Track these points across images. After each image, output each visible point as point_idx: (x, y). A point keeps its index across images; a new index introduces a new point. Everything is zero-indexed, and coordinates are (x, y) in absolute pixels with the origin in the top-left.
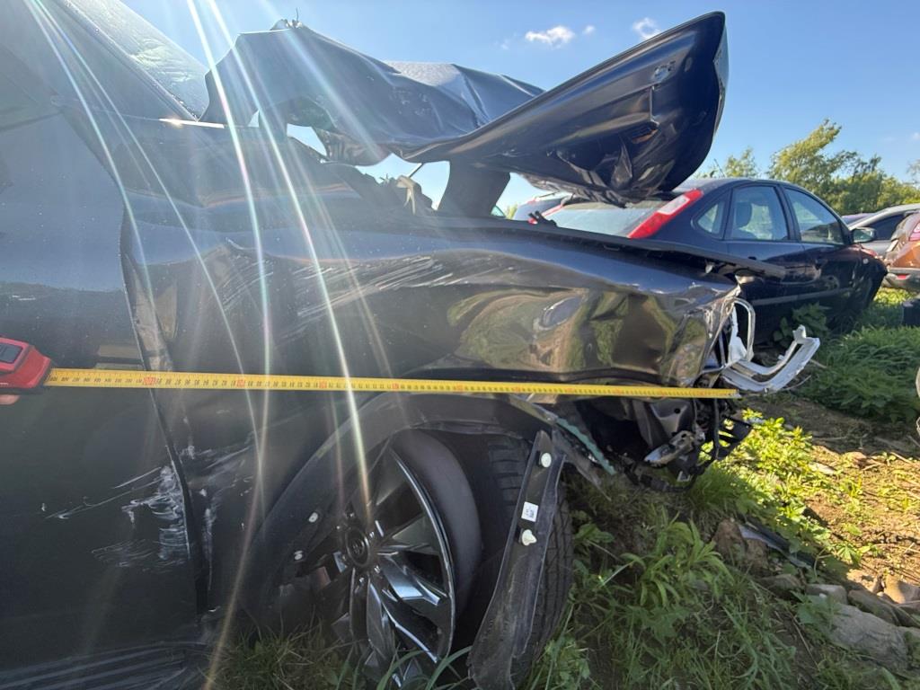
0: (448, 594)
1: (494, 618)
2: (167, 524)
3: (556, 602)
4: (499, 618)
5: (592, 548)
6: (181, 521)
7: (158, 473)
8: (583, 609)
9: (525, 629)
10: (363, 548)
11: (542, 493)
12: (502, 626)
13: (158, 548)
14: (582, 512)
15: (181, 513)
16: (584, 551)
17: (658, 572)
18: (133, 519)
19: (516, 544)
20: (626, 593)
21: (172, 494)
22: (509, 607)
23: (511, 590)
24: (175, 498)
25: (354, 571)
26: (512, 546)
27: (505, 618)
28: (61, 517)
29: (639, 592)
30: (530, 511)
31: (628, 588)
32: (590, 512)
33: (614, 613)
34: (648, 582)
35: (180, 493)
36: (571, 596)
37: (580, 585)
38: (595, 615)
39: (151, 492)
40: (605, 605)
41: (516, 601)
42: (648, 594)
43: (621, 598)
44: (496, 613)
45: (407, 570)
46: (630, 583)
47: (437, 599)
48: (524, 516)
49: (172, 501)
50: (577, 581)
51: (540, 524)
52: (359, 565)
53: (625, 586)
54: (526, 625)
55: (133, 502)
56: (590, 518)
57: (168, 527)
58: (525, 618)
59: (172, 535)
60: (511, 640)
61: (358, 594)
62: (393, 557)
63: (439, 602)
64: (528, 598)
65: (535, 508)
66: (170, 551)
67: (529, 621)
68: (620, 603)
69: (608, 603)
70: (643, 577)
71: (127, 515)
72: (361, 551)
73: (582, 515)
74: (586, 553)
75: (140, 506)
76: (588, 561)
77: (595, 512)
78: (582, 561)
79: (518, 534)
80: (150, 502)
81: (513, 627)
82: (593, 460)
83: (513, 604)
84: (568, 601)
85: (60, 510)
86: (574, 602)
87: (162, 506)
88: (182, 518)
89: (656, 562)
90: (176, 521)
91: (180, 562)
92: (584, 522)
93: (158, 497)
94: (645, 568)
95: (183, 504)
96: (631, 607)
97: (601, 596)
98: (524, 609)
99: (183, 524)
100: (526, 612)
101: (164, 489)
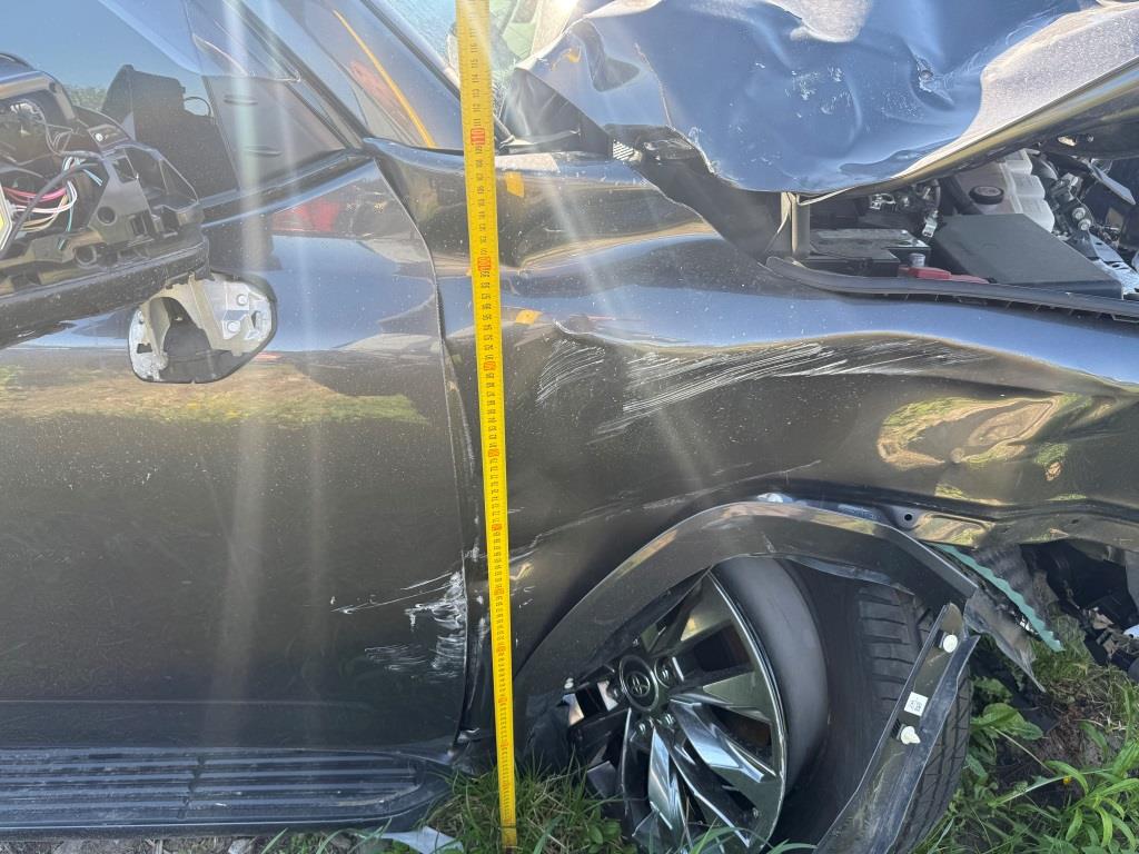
0: (777, 772)
1: (853, 815)
2: (447, 633)
3: (929, 810)
4: (859, 816)
5: (1001, 741)
6: (462, 632)
7: (448, 578)
8: (967, 827)
9: (888, 834)
10: (648, 688)
11: (936, 683)
12: (861, 825)
13: (432, 656)
14: (995, 681)
15: (463, 623)
16: (986, 745)
17: (1109, 800)
18: (413, 622)
19: (892, 740)
20: (1046, 820)
21: (457, 602)
22: (872, 807)
23: (877, 790)
24: (460, 607)
25: (630, 711)
26: (887, 743)
27: (866, 818)
28: (346, 612)
29: (1069, 821)
30: (916, 703)
31: (1052, 814)
32: (1010, 683)
33: (1019, 840)
34: (1087, 811)
35: (464, 601)
36: (952, 806)
37: (968, 793)
38: (987, 838)
39: (438, 596)
40: (1007, 829)
41: (881, 801)
42: (1083, 828)
43: (1037, 825)
44: (857, 810)
45: (716, 730)
46: (1059, 807)
47: (762, 775)
48: (907, 709)
49: (456, 609)
50: (965, 786)
51: (928, 719)
52: (638, 706)
53: (1045, 808)
54: (890, 830)
55: (418, 606)
56: (1008, 694)
57: (447, 637)
58: (891, 822)
59: (448, 645)
60: (869, 842)
61: (634, 744)
62: (694, 708)
63: (763, 779)
64: (897, 802)
65: (923, 700)
66: (445, 662)
67: (895, 827)
68: (1032, 828)
69: (1012, 827)
70: (1082, 802)
71: (409, 617)
72: (644, 690)
73: (994, 686)
74: (990, 748)
75: (423, 611)
76: (991, 760)
77: (1020, 685)
78: (979, 759)
79: (896, 730)
80: (434, 607)
81: (873, 829)
82: (1027, 628)
83: (877, 804)
84: (947, 813)
85: (346, 604)
86: (954, 814)
87: (445, 613)
88: (464, 629)
89: (1110, 784)
90: (456, 632)
91: (453, 675)
92: (996, 699)
93: (444, 604)
94: (1087, 790)
95: (466, 614)
96: (1050, 839)
97: (1003, 815)
98: (890, 813)
99: (463, 636)
100: (892, 817)
101: (450, 596)
